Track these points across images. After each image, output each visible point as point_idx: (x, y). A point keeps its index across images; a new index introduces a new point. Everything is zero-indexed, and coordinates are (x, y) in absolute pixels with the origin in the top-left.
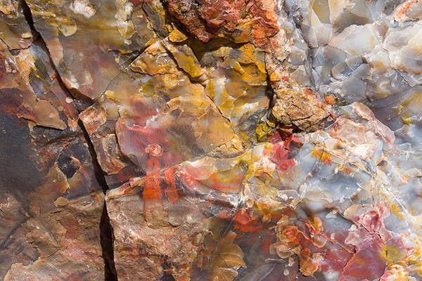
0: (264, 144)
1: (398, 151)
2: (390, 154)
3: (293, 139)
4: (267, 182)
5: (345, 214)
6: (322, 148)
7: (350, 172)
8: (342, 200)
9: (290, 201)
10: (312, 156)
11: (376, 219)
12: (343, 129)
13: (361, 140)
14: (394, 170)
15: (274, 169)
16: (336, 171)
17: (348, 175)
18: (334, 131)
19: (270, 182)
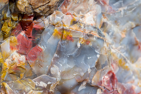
0: (8, 40)
1: (113, 11)
2: (108, 15)
3: (35, 26)
4: (22, 75)
5: (93, 82)
6: (62, 27)
7: (89, 42)
8: (89, 71)
9: (49, 86)
10: (54, 38)
11: (113, 77)
12: (71, 3)
13: (86, 10)
14: (114, 28)
15: (24, 61)
16: (79, 45)
17: (88, 46)
18: (64, 8)
19: (25, 74)
